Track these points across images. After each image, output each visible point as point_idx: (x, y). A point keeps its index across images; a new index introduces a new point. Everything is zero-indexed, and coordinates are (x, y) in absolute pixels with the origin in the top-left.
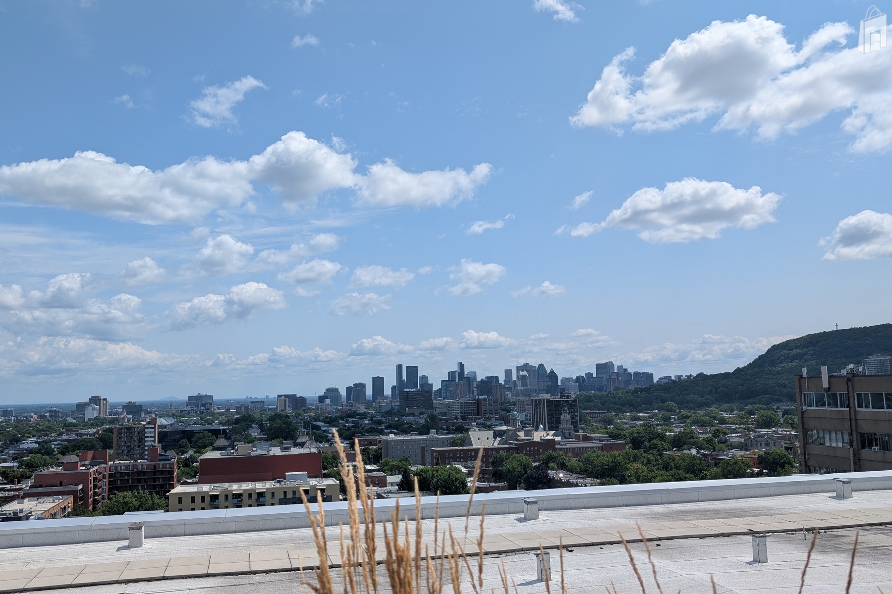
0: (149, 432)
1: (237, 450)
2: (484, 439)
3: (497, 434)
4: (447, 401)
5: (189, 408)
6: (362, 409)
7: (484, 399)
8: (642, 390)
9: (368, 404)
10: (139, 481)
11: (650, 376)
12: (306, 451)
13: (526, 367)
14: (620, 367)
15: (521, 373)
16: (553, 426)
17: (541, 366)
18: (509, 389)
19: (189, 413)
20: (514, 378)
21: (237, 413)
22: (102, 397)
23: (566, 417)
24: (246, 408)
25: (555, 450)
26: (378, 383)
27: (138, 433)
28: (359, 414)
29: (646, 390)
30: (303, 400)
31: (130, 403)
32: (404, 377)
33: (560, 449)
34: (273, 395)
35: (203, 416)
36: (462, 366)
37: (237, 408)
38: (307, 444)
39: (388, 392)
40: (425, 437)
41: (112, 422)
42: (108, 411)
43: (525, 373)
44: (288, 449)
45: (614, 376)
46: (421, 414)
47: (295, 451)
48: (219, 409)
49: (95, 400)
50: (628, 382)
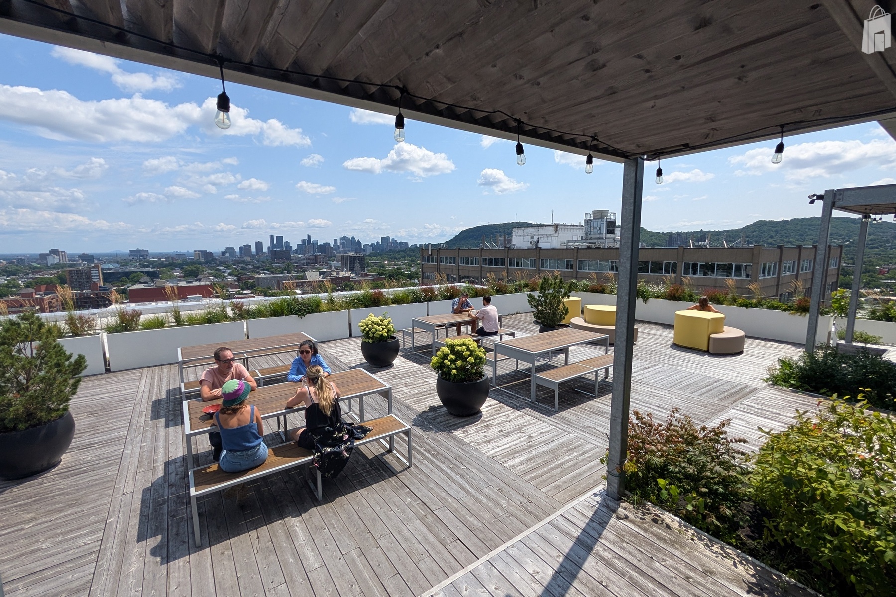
0: (94, 273)
1: (156, 283)
2: (314, 276)
3: (321, 273)
4: (300, 256)
5: (131, 258)
6: (248, 259)
7: (319, 255)
8: (401, 251)
9: (253, 257)
10: (86, 303)
11: (407, 244)
12: (202, 283)
13: (345, 238)
14: (393, 239)
15: (342, 241)
16: (352, 269)
17: (353, 238)
18: (335, 250)
19: (131, 261)
20: (339, 244)
21: (166, 261)
22: (60, 250)
23: (357, 264)
24: (172, 258)
25: (350, 281)
26: (259, 245)
27: (86, 273)
28: (246, 263)
29: (404, 251)
30: (211, 254)
31: (84, 254)
32: (275, 242)
33: (353, 281)
34: (192, 251)
35: (141, 262)
36: (309, 237)
37: (166, 258)
38: (202, 280)
39: (265, 250)
40: (281, 275)
41: (71, 266)
42: (67, 259)
43: (344, 241)
44: (191, 282)
45: (390, 244)
46: (283, 262)
47: (195, 283)
48: (153, 258)
49: (55, 252)
50: (396, 247)
